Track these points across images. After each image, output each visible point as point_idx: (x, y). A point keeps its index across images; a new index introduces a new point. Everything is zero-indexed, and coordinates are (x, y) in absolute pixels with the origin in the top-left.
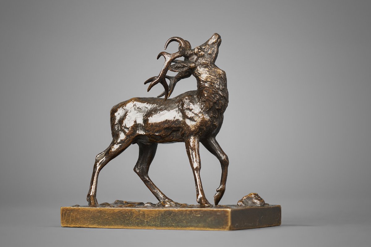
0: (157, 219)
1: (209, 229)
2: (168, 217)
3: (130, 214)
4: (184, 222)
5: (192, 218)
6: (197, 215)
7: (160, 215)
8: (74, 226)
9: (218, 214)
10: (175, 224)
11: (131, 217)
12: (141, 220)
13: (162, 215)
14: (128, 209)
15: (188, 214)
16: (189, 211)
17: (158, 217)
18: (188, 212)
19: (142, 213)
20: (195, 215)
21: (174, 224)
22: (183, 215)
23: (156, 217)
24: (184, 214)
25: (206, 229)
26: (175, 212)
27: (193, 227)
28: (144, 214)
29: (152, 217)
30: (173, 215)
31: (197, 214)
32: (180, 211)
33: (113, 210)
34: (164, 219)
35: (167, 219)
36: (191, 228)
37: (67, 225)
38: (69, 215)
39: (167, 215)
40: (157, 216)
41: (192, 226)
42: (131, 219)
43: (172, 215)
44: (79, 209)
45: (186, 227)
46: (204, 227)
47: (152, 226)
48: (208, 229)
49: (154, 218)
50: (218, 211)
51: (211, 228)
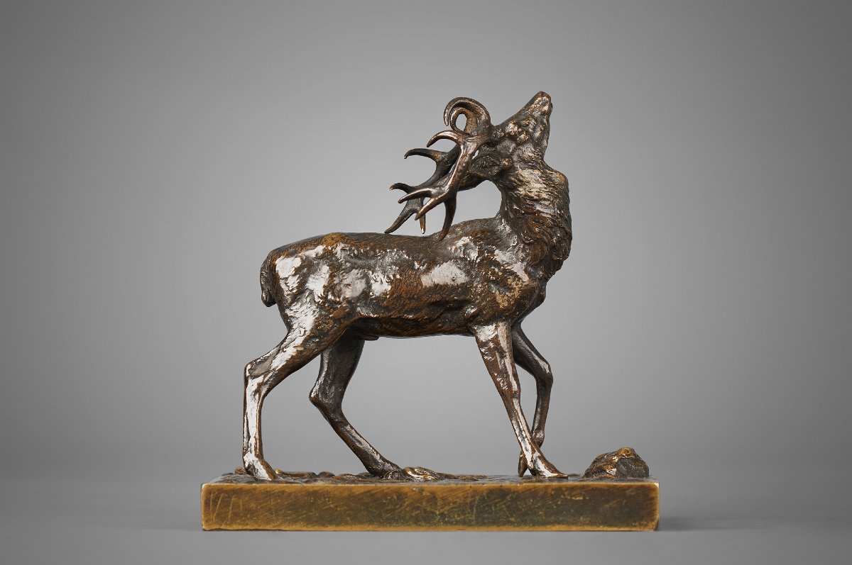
0: (468, 507)
1: (605, 528)
2: (499, 502)
3: (395, 497)
4: (541, 513)
5: (561, 505)
6: (573, 498)
7: (477, 498)
8: (240, 527)
9: (628, 492)
10: (516, 519)
11: (397, 504)
12: (425, 511)
13: (483, 500)
14: (389, 488)
15: (552, 495)
16: (553, 490)
17: (471, 502)
18: (550, 491)
19: (429, 494)
20: (569, 498)
21: (513, 519)
22: (538, 499)
23: (467, 504)
24: (540, 495)
25: (598, 529)
26: (518, 491)
27: (563, 524)
28: (435, 497)
29: (454, 503)
30: (511, 497)
31: (574, 496)
32: (530, 489)
33: (348, 489)
34: (486, 509)
35: (496, 506)
36: (557, 527)
37: (221, 525)
38: (226, 503)
39: (496, 498)
40: (469, 500)
41: (559, 523)
42: (400, 510)
43: (508, 497)
44: (255, 489)
45: (544, 523)
46: (592, 523)
47: (456, 524)
48: (601, 528)
49: (459, 506)
50: (629, 487)
51: (610, 526)
